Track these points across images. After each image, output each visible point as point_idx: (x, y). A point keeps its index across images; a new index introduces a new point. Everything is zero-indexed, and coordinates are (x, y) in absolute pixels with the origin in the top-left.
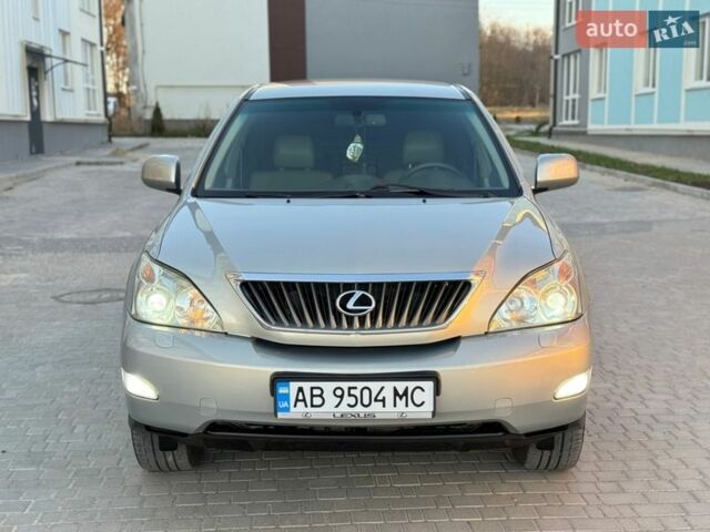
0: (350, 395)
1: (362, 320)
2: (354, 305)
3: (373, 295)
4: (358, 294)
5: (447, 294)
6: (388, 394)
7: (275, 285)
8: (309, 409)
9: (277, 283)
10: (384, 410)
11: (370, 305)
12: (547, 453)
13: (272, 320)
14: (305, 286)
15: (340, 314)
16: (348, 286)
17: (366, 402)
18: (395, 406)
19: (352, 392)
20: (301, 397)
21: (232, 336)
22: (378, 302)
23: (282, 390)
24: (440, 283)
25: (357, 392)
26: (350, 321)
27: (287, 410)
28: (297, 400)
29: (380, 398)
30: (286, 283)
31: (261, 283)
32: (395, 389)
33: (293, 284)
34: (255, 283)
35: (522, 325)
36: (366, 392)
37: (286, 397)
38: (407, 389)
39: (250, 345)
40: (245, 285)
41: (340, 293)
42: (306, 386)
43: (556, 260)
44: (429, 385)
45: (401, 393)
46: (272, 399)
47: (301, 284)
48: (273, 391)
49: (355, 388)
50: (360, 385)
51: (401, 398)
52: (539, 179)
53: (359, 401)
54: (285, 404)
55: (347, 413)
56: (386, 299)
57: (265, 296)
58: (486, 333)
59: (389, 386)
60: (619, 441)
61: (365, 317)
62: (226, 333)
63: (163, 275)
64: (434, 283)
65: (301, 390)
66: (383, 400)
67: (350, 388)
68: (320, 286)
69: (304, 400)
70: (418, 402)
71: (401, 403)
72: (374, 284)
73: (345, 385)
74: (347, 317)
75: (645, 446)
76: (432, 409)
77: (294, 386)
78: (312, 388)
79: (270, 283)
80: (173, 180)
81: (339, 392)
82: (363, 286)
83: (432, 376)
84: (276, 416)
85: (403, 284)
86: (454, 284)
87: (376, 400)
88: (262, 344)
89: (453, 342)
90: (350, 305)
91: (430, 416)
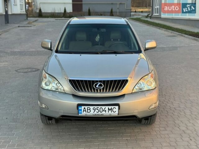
0: (97, 109)
1: (100, 90)
2: (98, 86)
3: (103, 83)
4: (99, 83)
5: (122, 83)
6: (107, 109)
7: (78, 81)
8: (87, 113)
9: (79, 80)
10: (106, 113)
11: (102, 86)
12: (147, 121)
13: (77, 90)
14: (86, 81)
15: (95, 89)
16: (97, 81)
17: (101, 111)
18: (108, 112)
19: (98, 109)
20: (85, 110)
21: (67, 93)
22: (104, 85)
23: (80, 108)
24: (120, 81)
25: (99, 109)
26: (97, 90)
27: (81, 113)
28: (84, 111)
29: (105, 110)
30: (81, 80)
31: (74, 80)
32: (108, 108)
33: (82, 81)
34: (73, 80)
35: (141, 91)
36: (101, 109)
37: (81, 110)
38: (111, 108)
39: (71, 96)
40: (70, 81)
41: (94, 83)
42: (86, 107)
43: (150, 73)
44: (117, 107)
45: (110, 109)
46: (77, 110)
47: (85, 81)
48: (78, 108)
49: (98, 108)
50: (100, 107)
51: (110, 110)
52: (146, 47)
53: (99, 111)
54: (81, 112)
55: (96, 114)
56: (106, 84)
57: (75, 84)
58: (132, 93)
59: (107, 107)
60: (166, 116)
61: (101, 89)
62: (65, 93)
63: (49, 77)
64: (118, 80)
65: (85, 108)
66: (106, 111)
67: (97, 108)
68: (89, 81)
69: (85, 111)
70: (114, 111)
71: (110, 112)
72: (103, 81)
73: (96, 107)
74: (96, 89)
75: (172, 117)
76: (118, 113)
77: (83, 107)
78: (88, 108)
79: (77, 80)
80: (50, 47)
81: (94, 109)
82: (100, 81)
83: (118, 105)
84: (78, 114)
85: (111, 81)
86: (124, 81)
87: (104, 111)
88: (75, 96)
89: (123, 96)
90: (97, 86)
91: (117, 115)
